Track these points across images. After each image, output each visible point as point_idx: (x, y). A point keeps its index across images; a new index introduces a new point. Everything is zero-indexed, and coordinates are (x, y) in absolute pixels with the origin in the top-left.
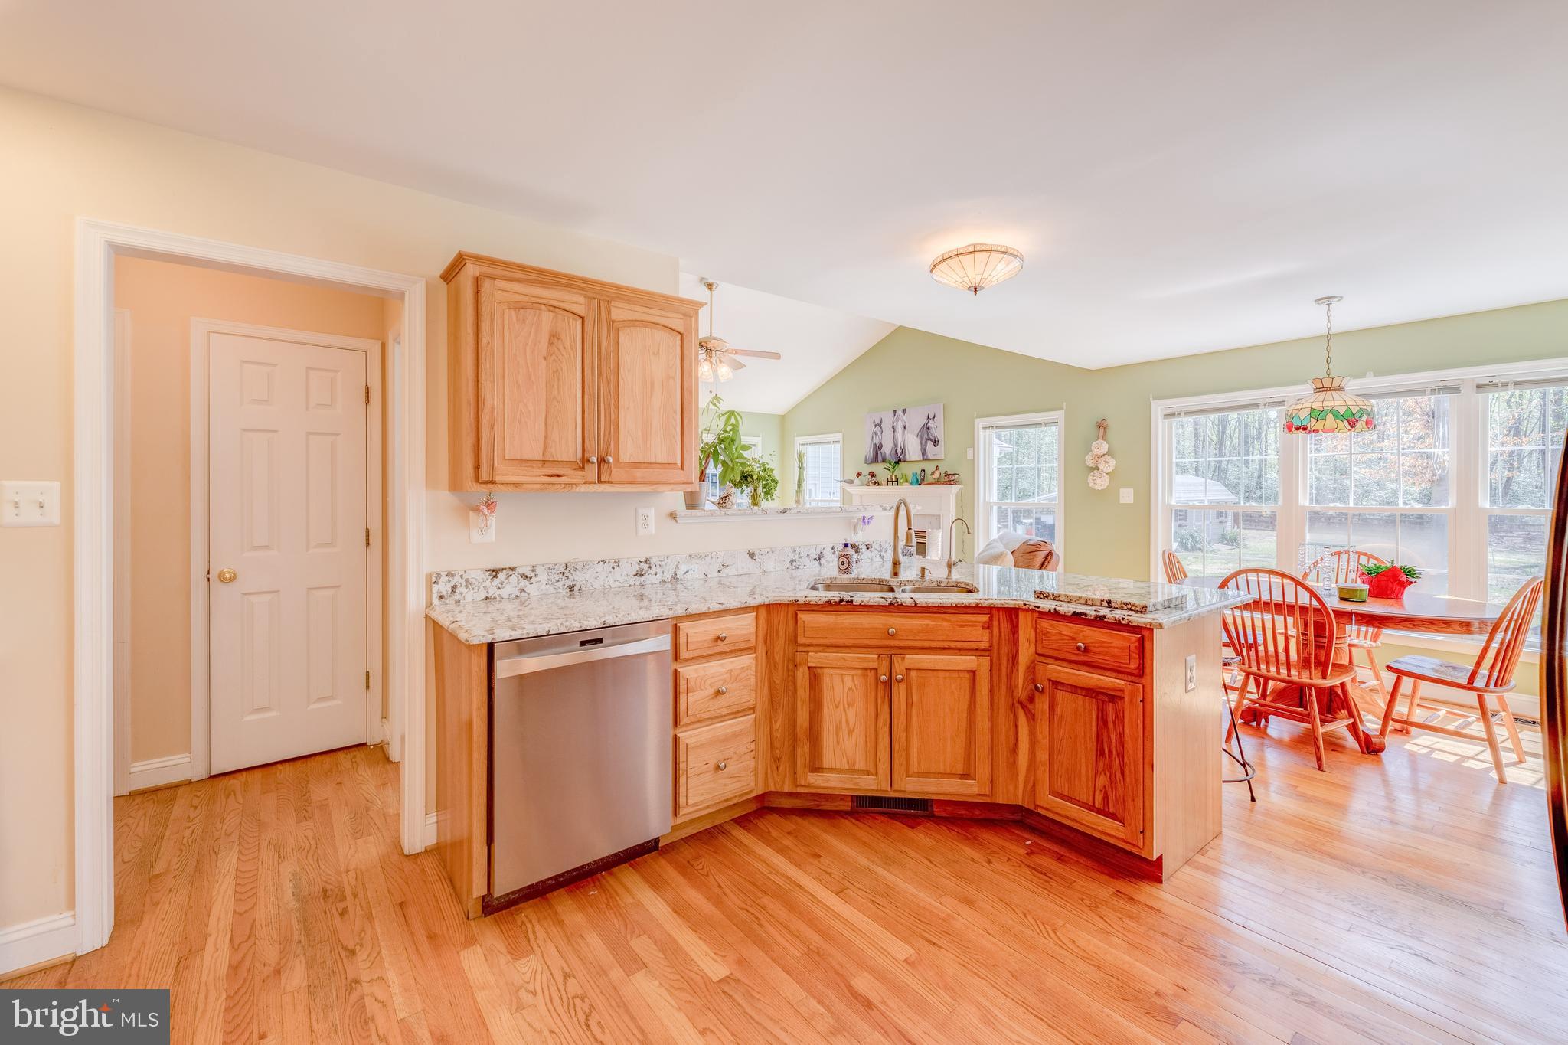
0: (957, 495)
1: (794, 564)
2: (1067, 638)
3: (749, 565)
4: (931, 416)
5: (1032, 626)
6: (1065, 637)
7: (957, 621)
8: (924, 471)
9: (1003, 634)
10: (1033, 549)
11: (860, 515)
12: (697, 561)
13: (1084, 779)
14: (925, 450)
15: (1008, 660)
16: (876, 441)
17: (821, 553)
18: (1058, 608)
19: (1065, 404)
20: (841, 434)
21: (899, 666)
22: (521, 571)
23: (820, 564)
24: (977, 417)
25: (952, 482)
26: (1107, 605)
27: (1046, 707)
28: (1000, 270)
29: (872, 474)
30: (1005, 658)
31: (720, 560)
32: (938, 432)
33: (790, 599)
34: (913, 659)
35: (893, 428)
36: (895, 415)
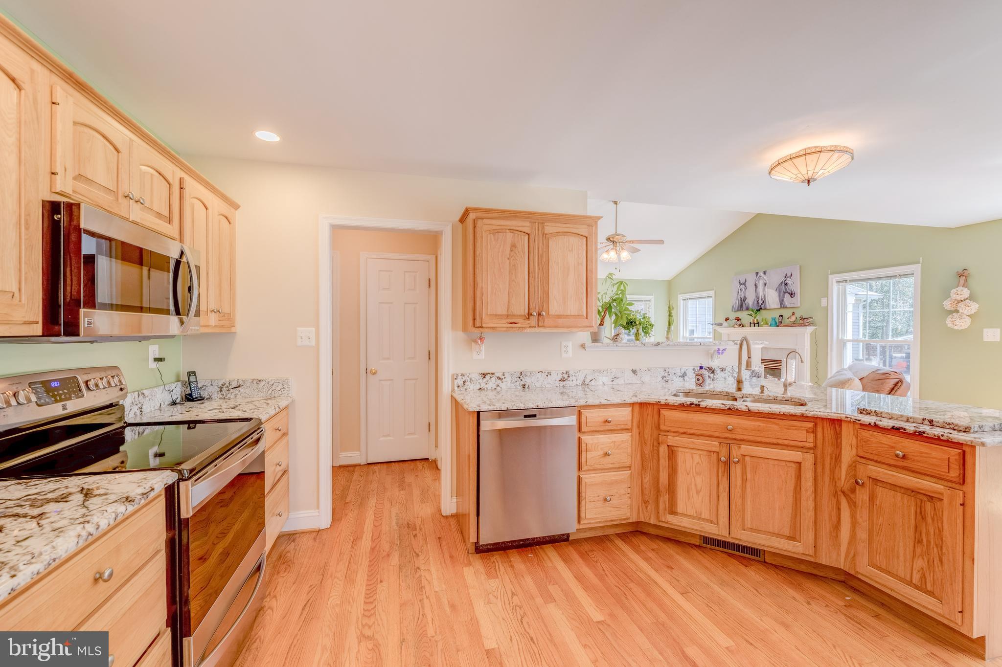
0: (811, 334)
1: (665, 379)
2: (887, 446)
3: (634, 379)
4: (789, 275)
5: (854, 434)
6: (884, 446)
7: (785, 425)
8: (782, 316)
9: (826, 439)
10: (883, 377)
11: (716, 348)
12: (598, 374)
13: (901, 558)
14: (783, 300)
15: (831, 458)
16: (741, 295)
17: (685, 372)
18: (878, 423)
19: (921, 258)
20: (713, 292)
21: (736, 453)
22: (497, 375)
23: (684, 380)
24: (831, 274)
25: (807, 324)
26: (928, 423)
27: (866, 498)
28: (832, 165)
29: (738, 319)
30: (829, 457)
31: (613, 374)
32: (794, 285)
33: (655, 400)
34: (746, 449)
35: (756, 285)
36: (757, 276)
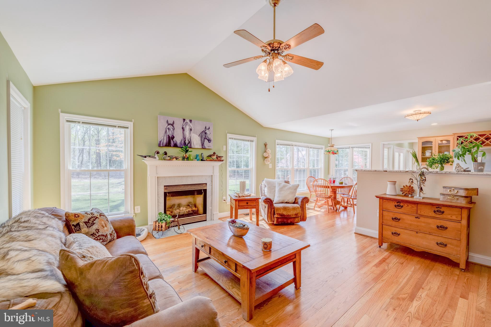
0: (219, 166)
4: (207, 128)
8: (203, 154)
14: (203, 143)
16: (170, 133)
24: (228, 133)
29: (166, 153)
35: (183, 128)
36: (184, 122)
